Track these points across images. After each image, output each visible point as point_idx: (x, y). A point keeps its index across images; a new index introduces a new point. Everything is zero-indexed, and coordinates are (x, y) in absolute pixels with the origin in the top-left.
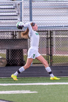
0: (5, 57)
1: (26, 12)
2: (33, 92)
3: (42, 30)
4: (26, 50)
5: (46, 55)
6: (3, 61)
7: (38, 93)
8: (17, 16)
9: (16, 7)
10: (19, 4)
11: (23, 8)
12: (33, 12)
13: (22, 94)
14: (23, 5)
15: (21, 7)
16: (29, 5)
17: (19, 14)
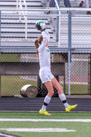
0: (36, 86)
1: (63, 29)
2: (70, 131)
3: (83, 52)
4: (63, 77)
5: (87, 83)
6: (33, 90)
7: (77, 132)
8: (52, 33)
9: (51, 22)
10: (55, 19)
11: (60, 24)
12: (73, 29)
13: (56, 132)
14: (60, 20)
15: (58, 22)
16: (67, 20)
17: (54, 31)
